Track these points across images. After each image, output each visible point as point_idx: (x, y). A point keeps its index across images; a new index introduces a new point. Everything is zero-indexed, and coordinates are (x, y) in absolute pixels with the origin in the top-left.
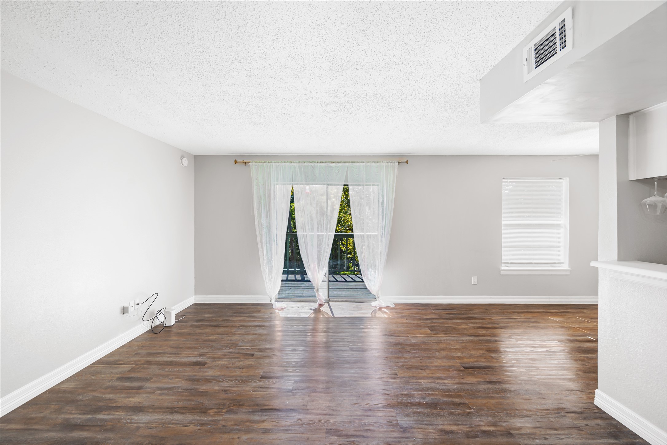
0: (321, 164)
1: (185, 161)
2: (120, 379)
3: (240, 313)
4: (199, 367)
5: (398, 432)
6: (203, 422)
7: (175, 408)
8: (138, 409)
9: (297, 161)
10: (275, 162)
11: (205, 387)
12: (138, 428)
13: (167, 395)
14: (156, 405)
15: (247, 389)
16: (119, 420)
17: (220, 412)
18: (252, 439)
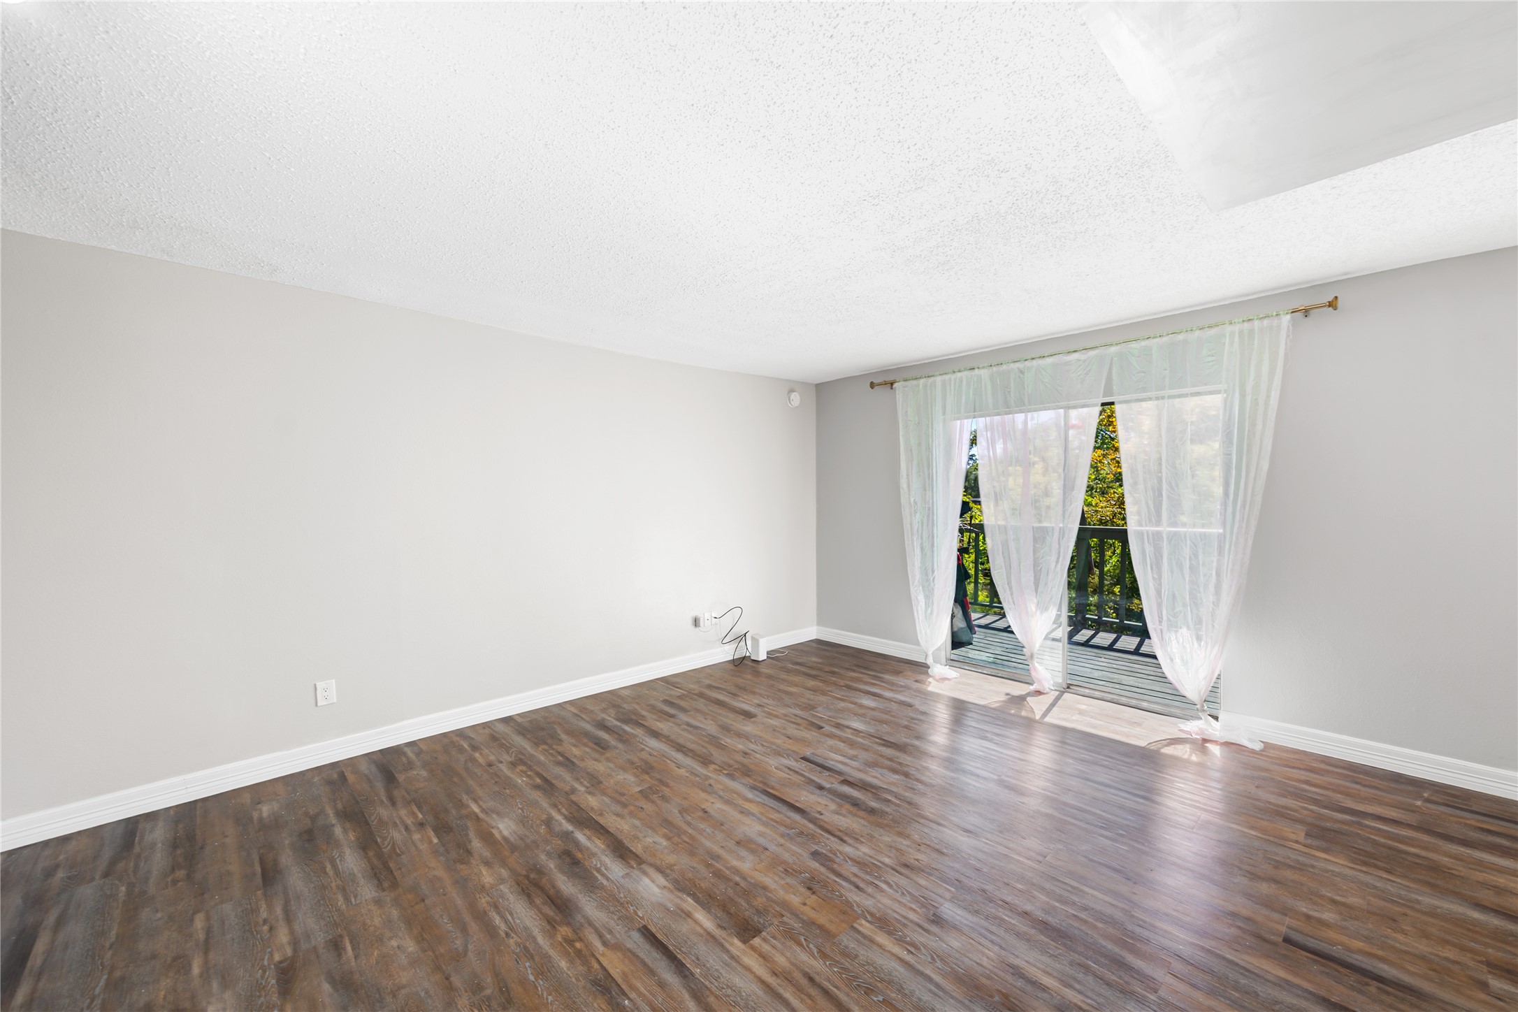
0: (1041, 362)
1: (796, 398)
2: (666, 702)
3: (866, 668)
4: (743, 717)
5: (920, 915)
6: (696, 772)
7: (684, 747)
8: (655, 734)
9: (986, 365)
10: (941, 375)
11: (729, 741)
12: (643, 750)
13: (690, 732)
14: (672, 737)
15: (771, 762)
16: (635, 736)
17: (720, 771)
18: (724, 811)
